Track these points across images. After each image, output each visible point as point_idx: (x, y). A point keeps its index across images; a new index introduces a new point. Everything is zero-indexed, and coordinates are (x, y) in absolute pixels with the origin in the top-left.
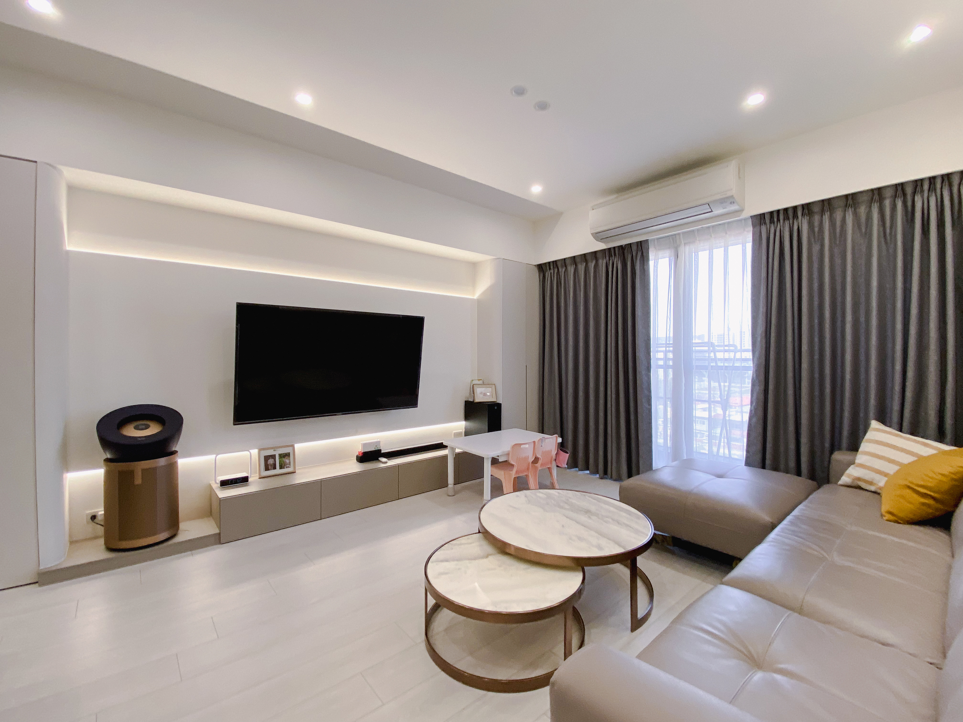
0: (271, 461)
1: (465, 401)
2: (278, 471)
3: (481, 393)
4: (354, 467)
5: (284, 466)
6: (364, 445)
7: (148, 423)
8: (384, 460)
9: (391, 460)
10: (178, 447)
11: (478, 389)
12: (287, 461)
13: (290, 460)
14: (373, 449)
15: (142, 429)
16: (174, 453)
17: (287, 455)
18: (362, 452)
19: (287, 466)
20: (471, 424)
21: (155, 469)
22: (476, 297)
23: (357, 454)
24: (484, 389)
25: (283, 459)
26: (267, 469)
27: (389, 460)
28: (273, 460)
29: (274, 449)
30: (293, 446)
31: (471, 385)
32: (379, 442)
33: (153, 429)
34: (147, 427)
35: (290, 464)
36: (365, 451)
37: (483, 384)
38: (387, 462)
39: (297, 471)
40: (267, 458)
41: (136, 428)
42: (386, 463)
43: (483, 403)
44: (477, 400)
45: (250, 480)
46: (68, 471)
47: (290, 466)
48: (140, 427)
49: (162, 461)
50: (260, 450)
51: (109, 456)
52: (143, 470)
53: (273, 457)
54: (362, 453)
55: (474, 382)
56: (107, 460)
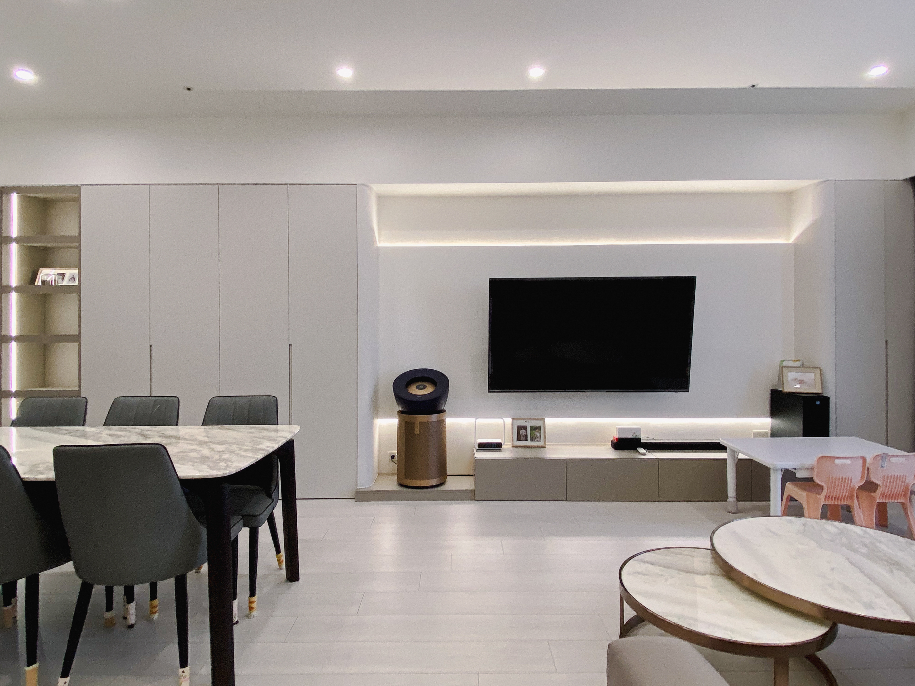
0: (523, 432)
1: (771, 390)
2: (529, 443)
3: (795, 380)
4: (608, 453)
5: (535, 439)
6: (620, 430)
7: (426, 384)
8: (642, 450)
9: (652, 453)
10: (446, 407)
11: (789, 374)
12: (538, 435)
13: (540, 433)
14: (630, 436)
15: (421, 389)
16: (443, 411)
17: (538, 428)
18: (617, 437)
19: (538, 439)
20: (779, 423)
21: (428, 423)
22: (791, 241)
23: (612, 439)
24: (800, 374)
25: (534, 431)
26: (519, 439)
27: (649, 452)
28: (524, 431)
29: (526, 420)
30: (543, 420)
31: (779, 367)
32: (639, 429)
33: (428, 390)
34: (425, 387)
35: (540, 438)
36: (619, 437)
37: (803, 366)
38: (646, 454)
39: (547, 447)
40: (519, 428)
41: (418, 388)
42: (644, 454)
43: (799, 395)
44: (787, 389)
45: (503, 447)
46: (377, 417)
47: (540, 440)
48: (420, 387)
49: (434, 417)
50: (513, 419)
51: (400, 409)
52: (421, 423)
53: (525, 428)
54: (617, 439)
55: (785, 364)
56: (399, 412)
